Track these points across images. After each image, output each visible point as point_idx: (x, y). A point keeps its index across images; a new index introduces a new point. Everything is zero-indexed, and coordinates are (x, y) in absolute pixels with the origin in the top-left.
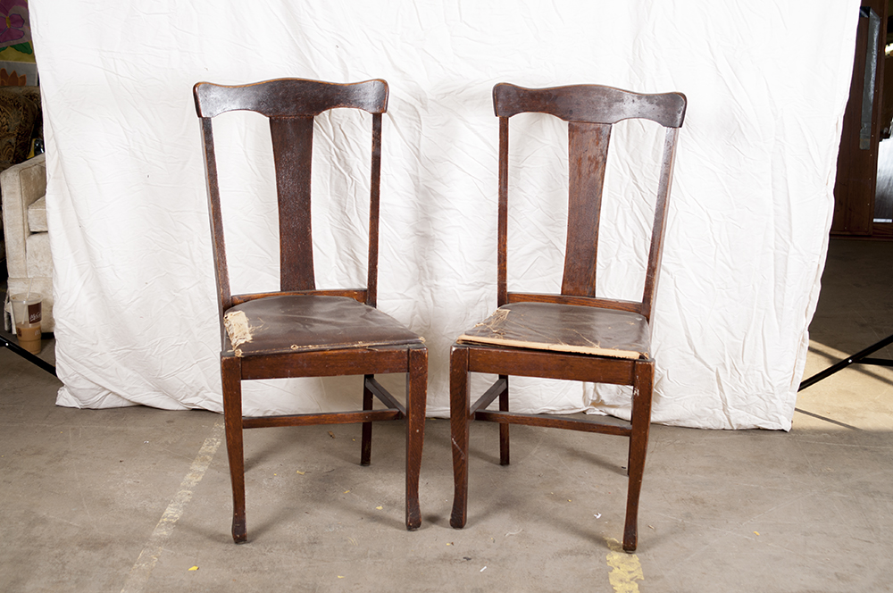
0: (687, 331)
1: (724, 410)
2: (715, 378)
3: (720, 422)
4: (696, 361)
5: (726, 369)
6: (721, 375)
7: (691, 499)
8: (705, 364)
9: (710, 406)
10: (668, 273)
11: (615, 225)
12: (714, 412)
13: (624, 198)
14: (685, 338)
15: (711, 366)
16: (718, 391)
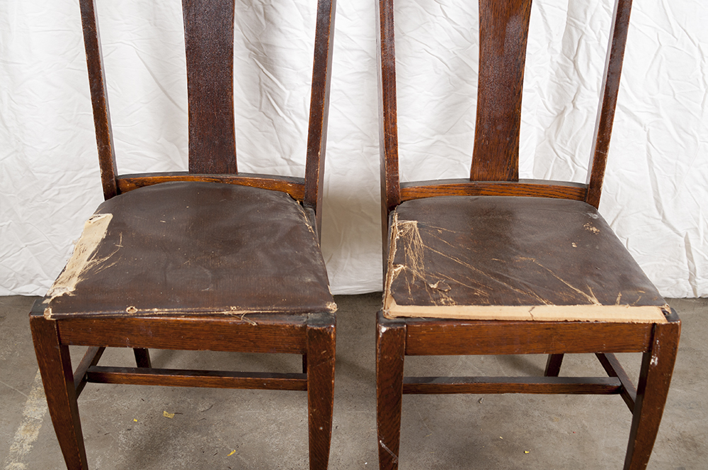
0: (656, 192)
1: (690, 280)
2: (683, 244)
3: (683, 292)
4: (664, 227)
5: (698, 234)
6: (692, 242)
7: (678, 439)
8: (674, 229)
9: (674, 276)
10: (641, 125)
11: (574, 62)
12: (678, 283)
13: (588, 27)
14: (653, 201)
15: (681, 231)
16: (686, 260)
